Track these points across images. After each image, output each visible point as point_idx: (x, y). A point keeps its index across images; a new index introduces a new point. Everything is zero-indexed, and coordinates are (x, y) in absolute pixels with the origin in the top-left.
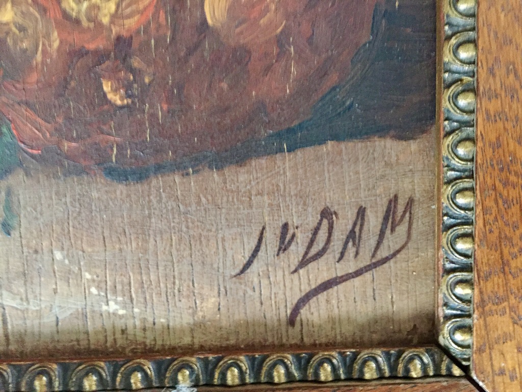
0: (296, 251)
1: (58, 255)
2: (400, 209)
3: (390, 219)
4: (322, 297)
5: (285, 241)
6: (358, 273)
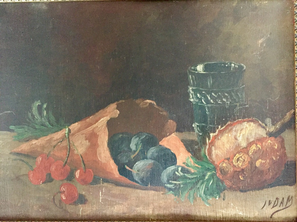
0: (272, 205)
1: (232, 204)
2: (290, 198)
3: (288, 200)
4: (276, 213)
5: (270, 203)
6: (283, 209)
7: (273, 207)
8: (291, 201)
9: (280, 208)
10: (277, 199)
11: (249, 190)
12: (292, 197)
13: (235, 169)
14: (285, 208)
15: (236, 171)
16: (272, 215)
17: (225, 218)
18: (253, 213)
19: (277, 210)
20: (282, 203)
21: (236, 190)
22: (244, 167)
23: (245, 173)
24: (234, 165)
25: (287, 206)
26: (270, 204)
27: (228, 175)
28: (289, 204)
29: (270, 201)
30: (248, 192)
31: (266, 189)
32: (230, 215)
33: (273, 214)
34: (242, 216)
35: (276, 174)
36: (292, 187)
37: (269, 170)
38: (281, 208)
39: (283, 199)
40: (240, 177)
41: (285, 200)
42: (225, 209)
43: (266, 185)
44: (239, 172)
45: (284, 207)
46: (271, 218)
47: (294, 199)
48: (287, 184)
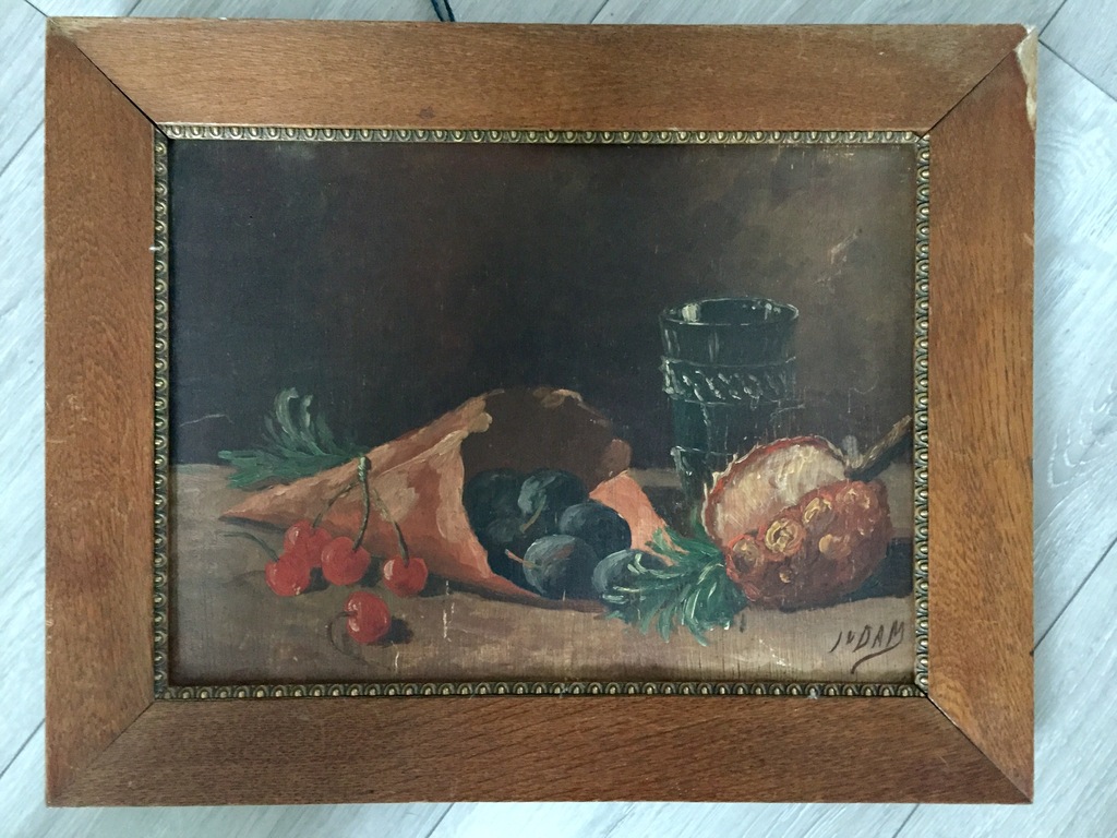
0: (855, 643)
2: (898, 627)
3: (894, 631)
4: (866, 662)
5: (850, 639)
6: (879, 654)
7: (858, 647)
8: (899, 635)
9: (874, 651)
10: (867, 627)
11: (800, 608)
12: (903, 624)
13: (771, 558)
14: (885, 651)
15: (772, 563)
16: (854, 668)
17: (745, 673)
18: (809, 662)
19: (866, 654)
20: (878, 637)
21: (771, 608)
22: (792, 552)
23: (793, 566)
24: (767, 548)
25: (892, 645)
26: (849, 641)
27: (754, 572)
28: (896, 639)
29: (850, 632)
30: (799, 613)
31: (841, 606)
32: (756, 667)
33: (858, 663)
34: (783, 670)
35: (866, 570)
36: (903, 600)
37: (849, 558)
38: (877, 650)
39: (882, 628)
40: (781, 576)
41: (887, 631)
42: (745, 652)
43: (842, 594)
44: (779, 564)
45: (883, 648)
46: (852, 672)
47: (906, 628)
48: (890, 594)
